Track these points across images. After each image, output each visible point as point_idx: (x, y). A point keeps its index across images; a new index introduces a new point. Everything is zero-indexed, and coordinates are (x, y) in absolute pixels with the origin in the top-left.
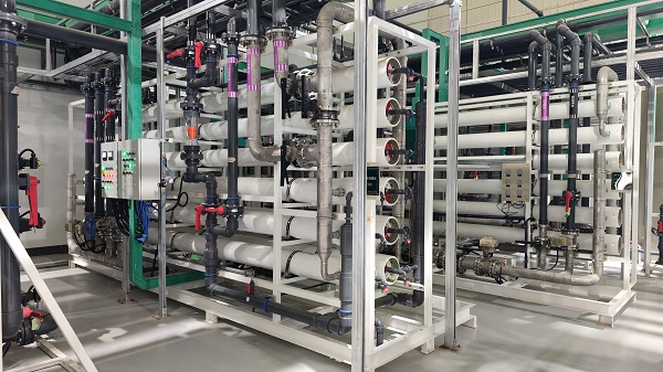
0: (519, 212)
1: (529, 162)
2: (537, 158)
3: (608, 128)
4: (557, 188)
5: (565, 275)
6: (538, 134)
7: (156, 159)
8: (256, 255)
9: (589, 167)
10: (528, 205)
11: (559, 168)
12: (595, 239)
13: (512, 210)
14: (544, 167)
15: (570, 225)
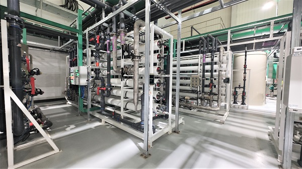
0: (196, 89)
1: (199, 75)
2: (201, 74)
3: (222, 65)
4: (207, 82)
5: (209, 108)
6: (202, 67)
7: (86, 72)
8: (116, 103)
9: (217, 76)
10: (199, 87)
11: (208, 76)
12: (218, 97)
13: (194, 89)
14: (204, 76)
15: (211, 93)
